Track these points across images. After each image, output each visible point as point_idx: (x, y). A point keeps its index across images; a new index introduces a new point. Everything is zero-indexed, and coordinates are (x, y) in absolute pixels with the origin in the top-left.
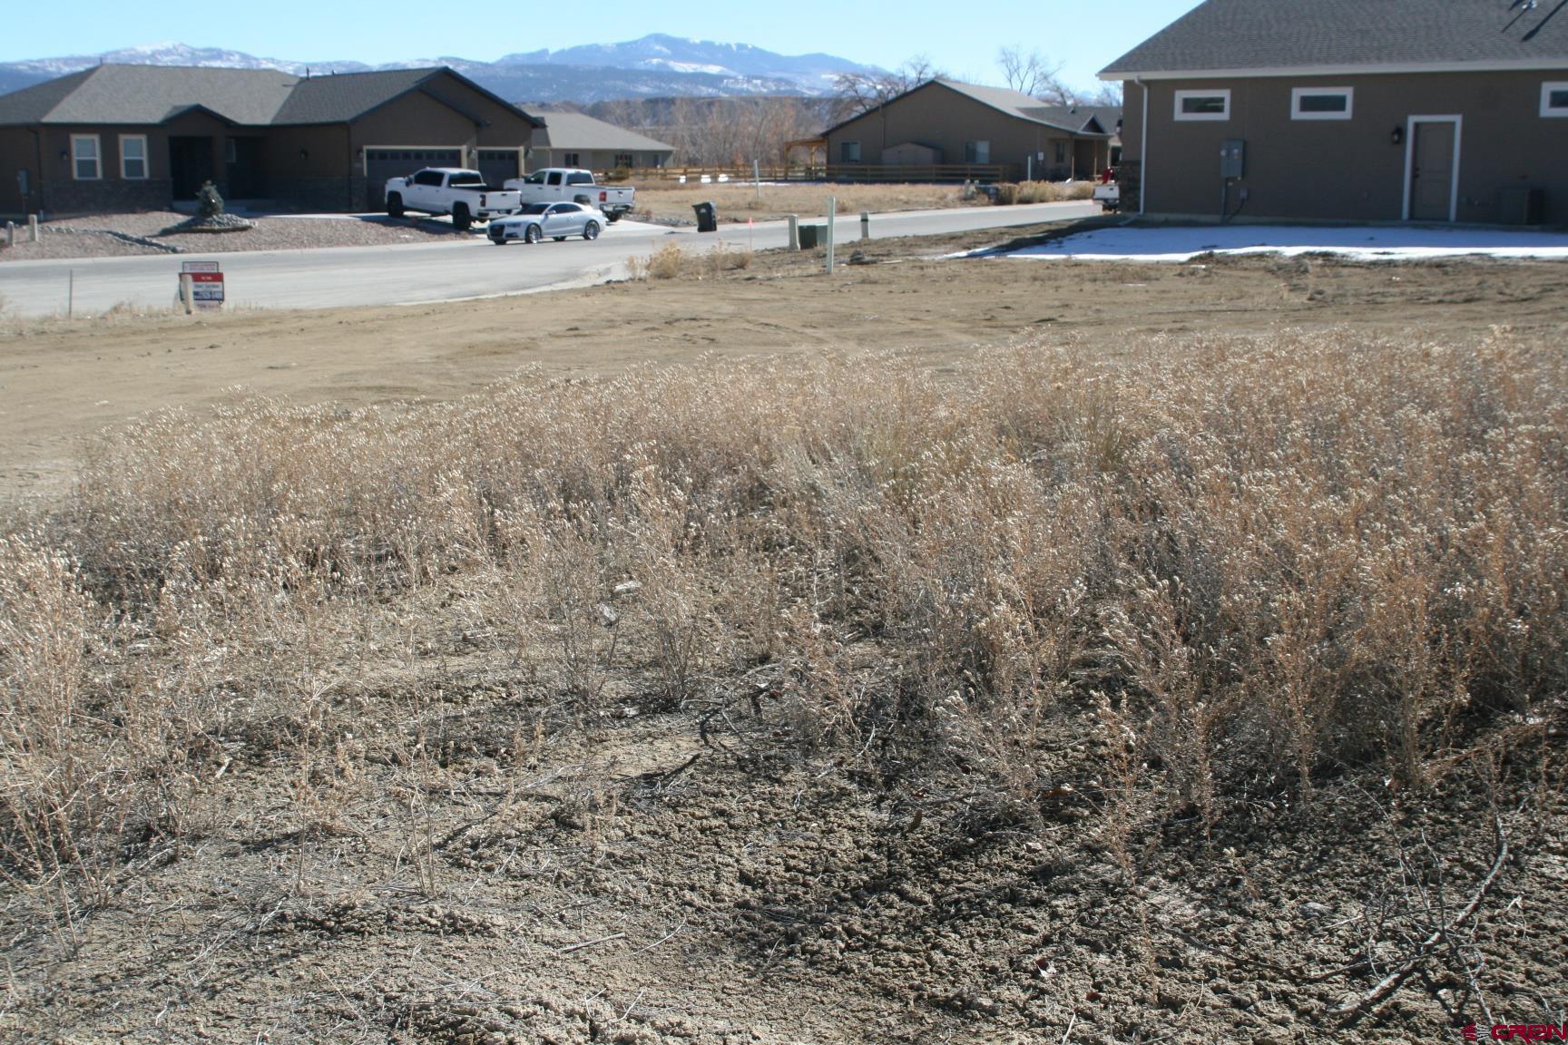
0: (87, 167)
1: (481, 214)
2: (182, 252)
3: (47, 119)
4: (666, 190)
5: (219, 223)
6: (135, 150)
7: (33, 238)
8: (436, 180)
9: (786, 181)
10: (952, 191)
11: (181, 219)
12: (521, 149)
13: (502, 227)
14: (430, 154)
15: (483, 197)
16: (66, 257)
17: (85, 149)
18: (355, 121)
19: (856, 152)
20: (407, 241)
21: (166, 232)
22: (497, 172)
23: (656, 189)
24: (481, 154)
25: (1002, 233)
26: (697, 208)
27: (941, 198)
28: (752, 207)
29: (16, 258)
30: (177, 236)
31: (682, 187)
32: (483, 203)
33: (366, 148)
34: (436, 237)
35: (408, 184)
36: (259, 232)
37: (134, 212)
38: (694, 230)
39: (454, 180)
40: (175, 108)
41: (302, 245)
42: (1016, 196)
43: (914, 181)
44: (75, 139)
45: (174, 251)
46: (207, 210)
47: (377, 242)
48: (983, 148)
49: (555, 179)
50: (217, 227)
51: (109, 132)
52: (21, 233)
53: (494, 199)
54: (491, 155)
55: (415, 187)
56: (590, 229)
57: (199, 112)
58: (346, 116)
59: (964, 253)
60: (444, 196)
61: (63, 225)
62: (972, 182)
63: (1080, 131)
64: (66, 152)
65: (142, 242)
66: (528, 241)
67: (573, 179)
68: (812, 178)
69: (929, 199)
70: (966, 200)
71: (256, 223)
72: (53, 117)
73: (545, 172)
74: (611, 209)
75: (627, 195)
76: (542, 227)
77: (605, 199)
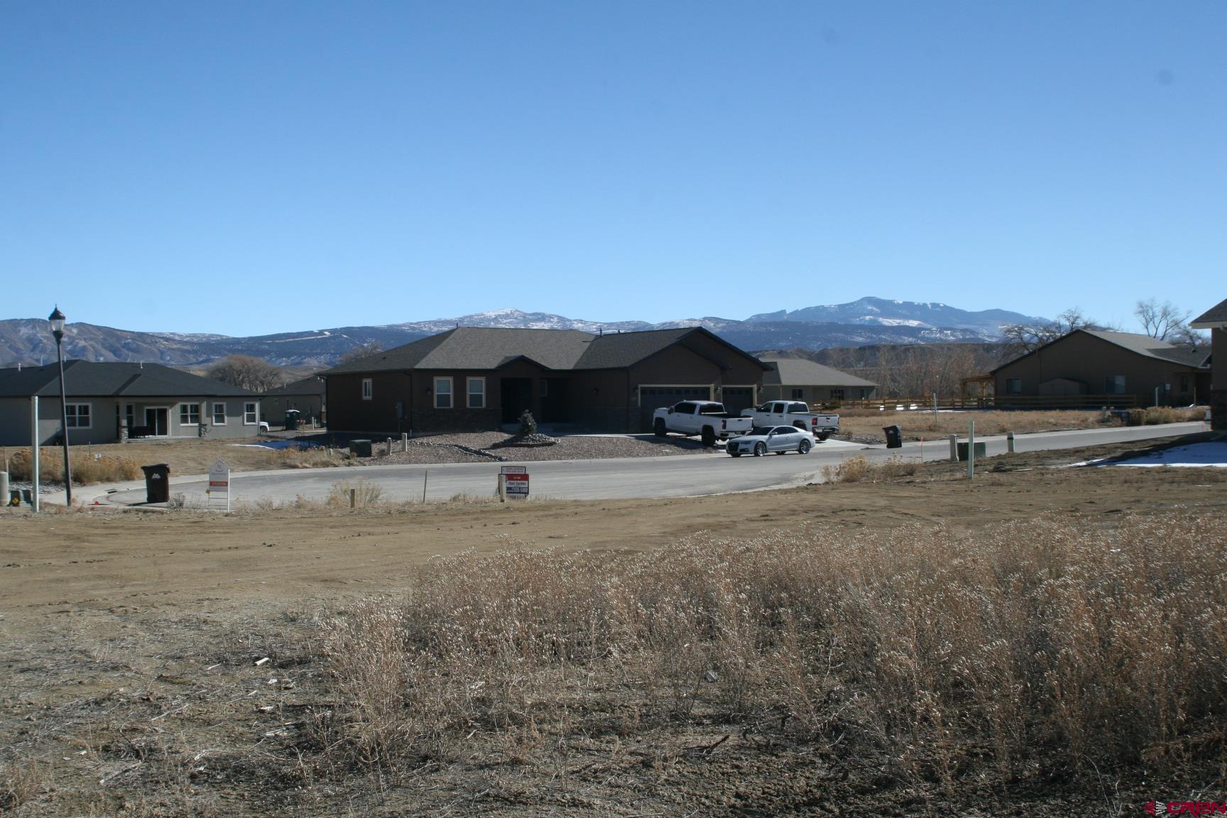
0: (444, 399)
1: (722, 435)
2: (506, 460)
3: (417, 367)
4: (867, 416)
5: (533, 440)
6: (476, 387)
7: (404, 449)
8: (690, 409)
9: (962, 409)
10: (1092, 415)
11: (506, 436)
12: (755, 386)
13: (737, 444)
14: (687, 390)
15: (725, 422)
16: (426, 463)
17: (443, 387)
18: (632, 367)
19: (1018, 386)
20: (667, 454)
21: (495, 446)
22: (736, 404)
23: (860, 415)
24: (725, 390)
25: (1115, 447)
26: (886, 430)
27: (1083, 421)
28: (931, 429)
29: (392, 463)
30: (503, 449)
31: (880, 414)
32: (724, 427)
33: (640, 386)
34: (689, 451)
35: (670, 412)
36: (561, 446)
37: (474, 431)
38: (884, 446)
39: (704, 409)
40: (506, 357)
41: (591, 456)
42: (1145, 419)
43: (1064, 408)
44: (436, 379)
45: (501, 460)
46: (525, 430)
47: (645, 454)
48: (1120, 381)
49: (779, 409)
50: (531, 443)
51: (460, 375)
52: (395, 446)
53: (732, 423)
54: (732, 390)
55: (675, 415)
56: (804, 446)
57: (523, 361)
58: (626, 364)
59: (1084, 463)
60: (696, 421)
61: (425, 440)
62: (1108, 408)
63: (1200, 367)
64: (430, 389)
65: (478, 453)
66: (757, 455)
67: (793, 409)
68: (983, 406)
69: (1073, 422)
70: (1103, 422)
71: (560, 440)
72: (422, 365)
73: (772, 404)
74: (820, 431)
75: (834, 419)
76: (767, 444)
77: (816, 424)
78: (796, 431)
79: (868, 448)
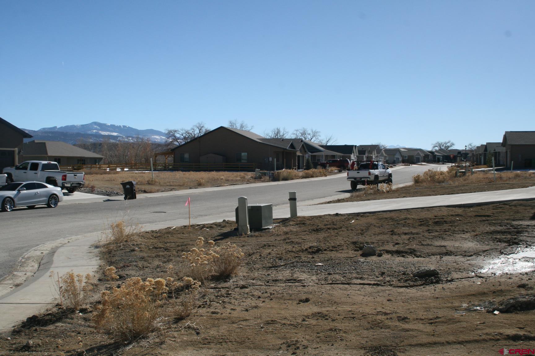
10: (249, 175)
12: (17, 150)
26: (124, 184)
28: (149, 183)
38: (122, 198)
42: (281, 177)
43: (218, 170)
49: (35, 167)
63: (287, 148)
66: (4, 209)
67: (46, 167)
70: (258, 179)
73: (28, 163)
74: (69, 185)
75: (80, 176)
76: (15, 200)
77: (65, 180)
78: (46, 187)
79: (109, 200)
